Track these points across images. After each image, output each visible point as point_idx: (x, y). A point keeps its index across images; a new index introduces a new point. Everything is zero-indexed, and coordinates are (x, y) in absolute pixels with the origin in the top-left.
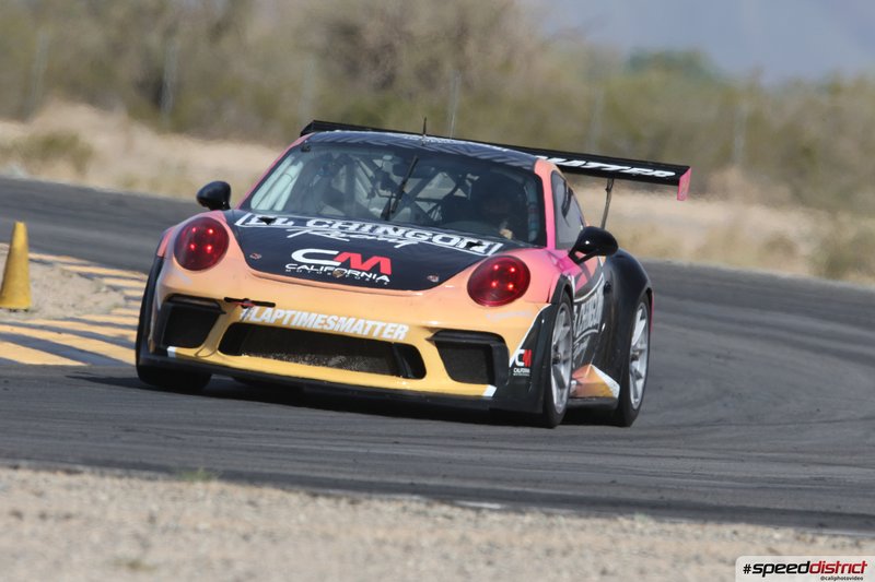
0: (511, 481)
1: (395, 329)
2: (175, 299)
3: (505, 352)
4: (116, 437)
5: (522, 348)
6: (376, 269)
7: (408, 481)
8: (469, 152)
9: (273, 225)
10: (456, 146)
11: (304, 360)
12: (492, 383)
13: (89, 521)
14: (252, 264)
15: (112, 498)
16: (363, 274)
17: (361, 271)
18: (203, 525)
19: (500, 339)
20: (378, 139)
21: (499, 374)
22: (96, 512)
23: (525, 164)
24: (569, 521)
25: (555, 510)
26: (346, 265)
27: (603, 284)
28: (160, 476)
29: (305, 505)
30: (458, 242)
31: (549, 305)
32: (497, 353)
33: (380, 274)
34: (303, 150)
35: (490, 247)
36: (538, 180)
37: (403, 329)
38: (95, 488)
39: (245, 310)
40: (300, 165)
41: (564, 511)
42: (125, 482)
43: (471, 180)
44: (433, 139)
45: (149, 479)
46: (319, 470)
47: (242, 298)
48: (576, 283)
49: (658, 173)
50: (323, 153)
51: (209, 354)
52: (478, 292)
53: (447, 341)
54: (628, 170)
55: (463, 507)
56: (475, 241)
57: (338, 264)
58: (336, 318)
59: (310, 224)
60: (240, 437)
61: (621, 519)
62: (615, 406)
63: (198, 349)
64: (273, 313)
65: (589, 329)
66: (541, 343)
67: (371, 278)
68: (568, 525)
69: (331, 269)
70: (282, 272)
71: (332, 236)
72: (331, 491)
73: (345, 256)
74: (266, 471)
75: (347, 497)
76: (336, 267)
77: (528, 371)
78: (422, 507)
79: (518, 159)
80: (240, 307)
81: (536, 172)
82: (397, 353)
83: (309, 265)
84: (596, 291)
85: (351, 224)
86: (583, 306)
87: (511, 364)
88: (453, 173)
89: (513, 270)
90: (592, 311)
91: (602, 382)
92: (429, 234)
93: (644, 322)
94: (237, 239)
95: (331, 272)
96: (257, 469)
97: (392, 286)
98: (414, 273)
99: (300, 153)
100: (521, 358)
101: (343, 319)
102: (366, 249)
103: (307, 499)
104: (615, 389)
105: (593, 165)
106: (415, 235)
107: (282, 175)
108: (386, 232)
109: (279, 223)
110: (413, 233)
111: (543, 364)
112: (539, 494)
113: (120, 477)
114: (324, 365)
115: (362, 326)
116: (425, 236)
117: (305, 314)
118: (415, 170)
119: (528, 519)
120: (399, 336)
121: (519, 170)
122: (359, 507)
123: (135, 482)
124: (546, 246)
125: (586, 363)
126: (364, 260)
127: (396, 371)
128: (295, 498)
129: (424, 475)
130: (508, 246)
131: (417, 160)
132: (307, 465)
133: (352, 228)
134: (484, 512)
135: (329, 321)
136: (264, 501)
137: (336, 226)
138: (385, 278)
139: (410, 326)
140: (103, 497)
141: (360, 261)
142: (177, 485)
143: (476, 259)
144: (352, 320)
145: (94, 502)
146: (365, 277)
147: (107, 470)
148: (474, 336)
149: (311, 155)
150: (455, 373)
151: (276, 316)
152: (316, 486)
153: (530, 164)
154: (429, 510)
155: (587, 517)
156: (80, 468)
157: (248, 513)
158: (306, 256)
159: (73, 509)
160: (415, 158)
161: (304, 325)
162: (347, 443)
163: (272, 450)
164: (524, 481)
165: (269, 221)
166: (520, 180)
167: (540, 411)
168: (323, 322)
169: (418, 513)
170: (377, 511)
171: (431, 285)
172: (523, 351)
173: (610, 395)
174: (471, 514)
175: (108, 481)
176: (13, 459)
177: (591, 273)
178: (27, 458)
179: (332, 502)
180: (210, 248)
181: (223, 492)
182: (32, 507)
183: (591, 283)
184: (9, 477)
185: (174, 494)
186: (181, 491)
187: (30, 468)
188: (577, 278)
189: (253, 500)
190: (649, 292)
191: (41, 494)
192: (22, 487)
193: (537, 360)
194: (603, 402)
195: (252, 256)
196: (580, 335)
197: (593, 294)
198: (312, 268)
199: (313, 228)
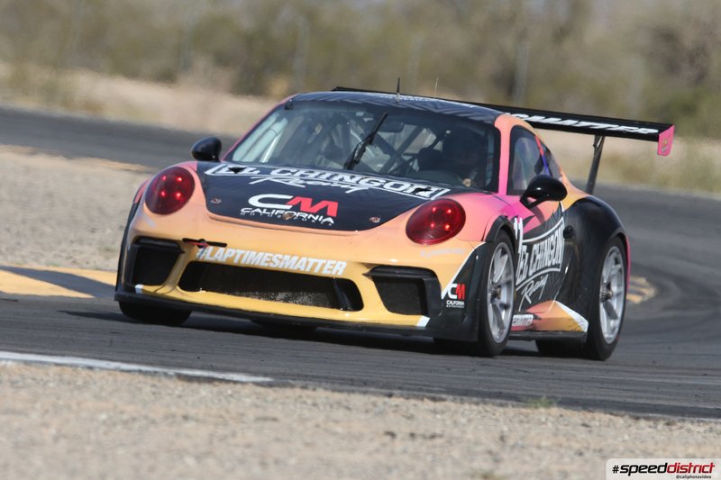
1: (334, 265)
2: (142, 241)
3: (437, 286)
4: (474, 370)
5: (454, 282)
6: (323, 212)
8: (436, 108)
10: (424, 103)
11: (255, 295)
12: (425, 314)
13: (451, 440)
14: (211, 207)
15: (470, 421)
16: (311, 216)
17: (309, 213)
18: (545, 443)
19: (433, 274)
20: (355, 98)
21: (432, 305)
22: (456, 432)
23: (487, 119)
26: (297, 208)
27: (563, 227)
28: (509, 402)
29: (630, 426)
30: (407, 188)
31: (483, 243)
32: (429, 287)
33: (326, 217)
34: (286, 108)
35: (438, 191)
36: (497, 133)
37: (341, 266)
38: (456, 412)
39: (201, 250)
40: (284, 122)
42: (481, 407)
44: (405, 98)
45: (501, 405)
46: (641, 398)
47: (198, 239)
48: (524, 225)
49: (643, 131)
51: (170, 290)
52: (416, 232)
53: (381, 275)
54: (615, 127)
56: (424, 187)
57: (289, 207)
58: (280, 256)
59: (275, 172)
62: (584, 340)
63: (159, 287)
64: (225, 252)
65: (547, 268)
66: (476, 278)
67: (317, 221)
69: (282, 212)
70: (237, 214)
71: (291, 183)
72: (651, 415)
73: (298, 200)
74: (598, 398)
75: (664, 419)
76: (286, 210)
77: (462, 303)
79: (483, 115)
80: (196, 247)
81: (496, 125)
82: (336, 287)
83: (262, 209)
84: (553, 233)
85: (312, 172)
86: (535, 247)
87: (443, 296)
89: (450, 211)
90: (548, 252)
91: (568, 317)
92: (382, 181)
94: (203, 184)
95: (282, 215)
96: (589, 397)
97: (334, 227)
99: (284, 111)
100: (453, 291)
101: (287, 257)
103: (631, 421)
104: (582, 323)
105: (584, 124)
106: (369, 182)
107: (267, 130)
108: (342, 180)
109: (246, 172)
110: (367, 180)
111: (477, 298)
113: (477, 404)
114: (271, 300)
115: (305, 262)
116: (378, 183)
117: (254, 253)
118: (384, 125)
120: (338, 271)
121: (481, 124)
122: (674, 427)
123: (489, 408)
124: (497, 191)
125: (548, 299)
126: (314, 203)
127: (335, 304)
128: (621, 421)
130: (454, 192)
131: (386, 115)
132: (631, 394)
133: (312, 176)
135: (274, 259)
136: (595, 423)
137: (298, 174)
138: (330, 220)
139: (347, 262)
140: (463, 420)
141: (310, 204)
142: (524, 410)
143: (420, 201)
144: (295, 258)
145: (455, 423)
146: (311, 218)
147: (465, 398)
148: (409, 272)
150: (391, 306)
151: (227, 255)
152: (638, 410)
153: (493, 118)
156: (444, 396)
157: (582, 434)
158: (261, 201)
159: (438, 431)
160: (385, 113)
161: (252, 263)
163: (601, 381)
165: (236, 170)
166: (482, 133)
167: (475, 339)
168: (269, 259)
170: (689, 430)
171: (374, 225)
172: (455, 286)
175: (467, 406)
176: (388, 389)
177: (547, 216)
178: (400, 388)
179: (651, 423)
180: (179, 195)
181: (561, 416)
182: (403, 428)
183: (545, 226)
184: (385, 403)
185: (522, 417)
186: (527, 416)
187: (402, 396)
188: (525, 222)
189: (587, 422)
190: (622, 236)
191: (411, 417)
192: (395, 412)
193: (471, 294)
194: (571, 336)
195: (212, 202)
196: (534, 274)
197: (549, 235)
198: (264, 212)
199: (275, 175)
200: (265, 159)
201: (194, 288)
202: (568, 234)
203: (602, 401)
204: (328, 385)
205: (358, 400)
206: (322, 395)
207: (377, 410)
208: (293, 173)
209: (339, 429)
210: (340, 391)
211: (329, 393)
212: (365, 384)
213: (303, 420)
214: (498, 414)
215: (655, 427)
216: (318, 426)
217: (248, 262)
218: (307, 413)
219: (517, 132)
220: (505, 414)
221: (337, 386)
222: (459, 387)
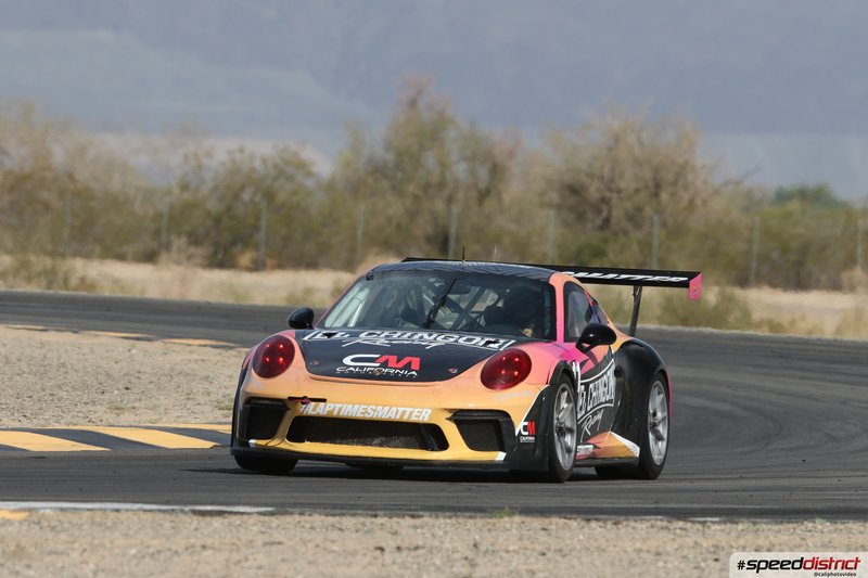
1: (421, 412)
2: (253, 401)
3: (511, 425)
5: (525, 421)
6: (408, 367)
8: (498, 271)
9: (331, 338)
10: (487, 267)
11: (353, 442)
12: (502, 450)
13: (432, 550)
14: (310, 369)
15: (446, 532)
16: (397, 371)
17: (396, 369)
18: (512, 547)
19: (506, 415)
21: (508, 442)
22: (435, 543)
23: (542, 277)
24: (769, 526)
26: (385, 365)
27: (614, 367)
28: (478, 515)
29: (583, 527)
31: (548, 386)
32: (504, 426)
33: (410, 371)
34: (368, 279)
36: (552, 289)
37: (426, 413)
38: (433, 526)
39: (304, 406)
41: (765, 520)
42: (454, 520)
44: (470, 263)
47: (301, 396)
48: (581, 368)
49: (674, 279)
51: (281, 443)
52: (489, 380)
53: (462, 418)
54: (651, 278)
55: (692, 522)
56: (493, 340)
57: (378, 365)
58: (374, 407)
59: (362, 335)
62: (637, 464)
63: (271, 440)
64: (325, 406)
65: (602, 403)
66: (543, 415)
67: (403, 375)
69: (372, 369)
71: (378, 343)
72: (600, 516)
73: (385, 357)
75: (612, 519)
76: (376, 367)
77: (533, 438)
78: (664, 524)
79: (538, 274)
80: (300, 403)
81: (551, 282)
82: (424, 431)
83: (355, 367)
84: (606, 373)
85: (395, 333)
86: (591, 386)
87: (517, 434)
89: (517, 360)
90: (602, 389)
91: (621, 445)
92: (456, 336)
93: (662, 395)
94: (302, 350)
95: (372, 371)
96: (545, 505)
97: (417, 380)
98: (437, 367)
99: (366, 281)
100: (525, 428)
101: (380, 408)
102: (400, 351)
103: (583, 523)
104: (634, 449)
105: (623, 276)
106: (445, 338)
107: (352, 299)
108: (421, 337)
109: (338, 336)
110: (443, 336)
111: (545, 433)
113: (450, 518)
114: (369, 445)
115: (395, 412)
116: (452, 338)
117: (350, 406)
118: (454, 287)
119: (740, 527)
120: (424, 417)
121: (537, 282)
122: (620, 526)
123: (461, 520)
124: (555, 339)
125: (603, 431)
126: (399, 360)
127: (425, 447)
128: (574, 523)
130: (521, 341)
131: (455, 280)
133: (395, 336)
134: (709, 524)
135: (369, 411)
136: (552, 527)
137: (383, 335)
138: (414, 373)
139: (433, 409)
140: (440, 533)
141: (395, 361)
142: (491, 521)
143: (489, 354)
144: (387, 408)
145: (434, 535)
146: (399, 373)
147: (440, 513)
148: (485, 414)
149: (374, 283)
150: (473, 445)
151: (327, 409)
152: (589, 513)
153: (547, 276)
154: (669, 525)
156: (421, 513)
157: (543, 537)
158: (353, 360)
159: (420, 542)
160: (454, 278)
161: (350, 415)
165: (329, 335)
167: (546, 468)
168: (364, 411)
169: (662, 528)
170: (634, 528)
171: (453, 376)
172: (526, 423)
173: (631, 455)
174: (699, 527)
175: (442, 520)
176: (373, 510)
177: (600, 359)
178: (383, 509)
179: (601, 523)
180: (281, 359)
181: (523, 523)
182: (390, 543)
183: (598, 367)
184: (372, 523)
185: (490, 526)
186: (493, 525)
187: (385, 515)
188: (582, 365)
189: (545, 526)
190: (663, 372)
191: (395, 533)
192: (381, 529)
193: (541, 429)
194: (625, 461)
195: (311, 364)
196: (591, 409)
197: (603, 375)
198: (357, 369)
199: (363, 337)
200: (352, 324)
201: (300, 440)
202: (617, 373)
203: (557, 508)
206: (318, 519)
207: (365, 529)
208: (379, 335)
210: (334, 515)
211: (323, 518)
212: (354, 507)
213: (304, 542)
214: (469, 525)
215: (605, 527)
217: (346, 415)
218: (306, 535)
219: (568, 287)
220: (475, 524)
221: (329, 511)
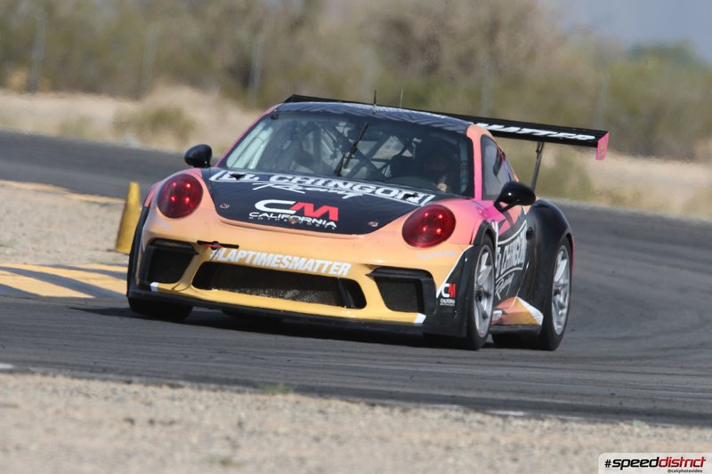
0: (532, 393)
1: (340, 267)
2: (157, 242)
3: (433, 286)
4: (211, 357)
5: (447, 282)
6: (326, 217)
7: (450, 394)
8: (412, 119)
9: (242, 180)
10: (400, 114)
11: (264, 293)
12: (422, 311)
13: (189, 427)
14: (220, 212)
15: (207, 407)
16: (315, 220)
17: (313, 218)
18: (282, 430)
19: (428, 275)
20: (336, 108)
21: (428, 304)
22: (194, 419)
23: (459, 130)
24: (580, 426)
25: (569, 418)
26: (301, 213)
27: (526, 229)
28: (247, 389)
29: (365, 414)
30: (396, 194)
31: (471, 246)
32: (425, 287)
33: (328, 221)
34: (273, 118)
35: (424, 198)
36: (469, 142)
37: (345, 267)
38: (194, 399)
39: (214, 252)
40: (270, 130)
41: (577, 418)
42: (218, 394)
43: (415, 142)
44: (382, 109)
45: (239, 392)
46: (378, 385)
47: (212, 241)
48: (499, 228)
49: (580, 137)
50: (290, 120)
51: (185, 288)
52: (411, 236)
53: (383, 276)
54: (554, 134)
55: (493, 415)
56: (411, 193)
57: (293, 212)
58: (290, 258)
59: (273, 179)
60: (312, 357)
61: (622, 424)
62: (539, 332)
63: (175, 284)
64: (237, 253)
65: (513, 267)
66: (465, 279)
67: (321, 225)
68: (579, 430)
69: (287, 216)
70: (246, 219)
71: (291, 189)
72: (387, 402)
73: (300, 205)
74: (333, 385)
75: (400, 406)
76: (291, 215)
77: (453, 301)
78: (460, 414)
79: (455, 125)
80: (210, 248)
81: (468, 135)
82: (341, 287)
83: (269, 213)
84: (519, 235)
85: (307, 179)
86: (506, 248)
87: (437, 295)
88: (401, 137)
89: (441, 216)
90: (515, 252)
91: (526, 311)
92: (373, 187)
93: (565, 262)
94: (210, 191)
95: (288, 219)
96: (326, 384)
97: (337, 231)
98: (357, 219)
99: (270, 120)
100: (446, 290)
101: (296, 259)
102: (317, 200)
103: (367, 408)
104: (538, 317)
105: (526, 131)
106: (361, 188)
107: (254, 139)
108: (336, 186)
109: (247, 179)
110: (359, 186)
111: (465, 296)
112: (555, 404)
113: (215, 390)
114: (280, 297)
115: (312, 265)
116: (369, 189)
117: (265, 255)
118: (366, 134)
119: (546, 424)
120: (343, 272)
121: (454, 134)
122: (409, 414)
123: (227, 394)
124: (473, 196)
125: (512, 295)
126: (316, 208)
127: (341, 303)
128: (357, 408)
129: (463, 389)
130: (440, 197)
131: (367, 126)
132: (367, 381)
133: (308, 182)
134: (511, 418)
135: (284, 260)
136: (331, 410)
137: (295, 181)
138: (332, 224)
139: (353, 264)
140: (201, 407)
141: (312, 209)
142: (261, 397)
143: (410, 208)
144: (303, 260)
145: (193, 410)
146: (315, 223)
147: (203, 385)
148: (407, 273)
149: (279, 123)
150: (391, 304)
151: (239, 256)
152: (372, 398)
153: (464, 128)
154: (465, 416)
155: (595, 422)
156: (181, 383)
157: (319, 421)
158: (267, 206)
159: (176, 416)
160: (366, 124)
161: (263, 264)
162: (399, 363)
163: (337, 368)
164: (543, 393)
165: (238, 177)
166: (454, 142)
167: (464, 335)
168: (279, 261)
169: (457, 420)
170: (424, 417)
171: (373, 229)
172: (448, 285)
173: (534, 322)
174: (500, 421)
175: (204, 393)
176: (127, 375)
177: (515, 220)
178: (139, 375)
179: (387, 410)
180: (188, 200)
181: (298, 402)
182: (142, 415)
183: (514, 229)
184: (124, 390)
185: (259, 404)
186: (264, 402)
187: (141, 382)
188: (500, 225)
189: (323, 409)
190: (569, 236)
191: (150, 404)
192: (135, 399)
193: (460, 293)
194: (528, 329)
195: (221, 206)
196: (504, 273)
197: (516, 238)
198: (271, 216)
199: (274, 182)
201: (207, 287)
202: (529, 235)
203: (338, 388)
204: (68, 372)
205: (97, 386)
206: (62, 381)
207: (116, 397)
208: (290, 180)
209: (79, 415)
210: (81, 378)
211: (68, 380)
212: (105, 370)
213: (43, 407)
214: (235, 401)
215: (391, 414)
216: (58, 412)
217: (259, 264)
218: (47, 399)
219: (483, 138)
220: (243, 400)
221: (76, 373)
222: (197, 374)
